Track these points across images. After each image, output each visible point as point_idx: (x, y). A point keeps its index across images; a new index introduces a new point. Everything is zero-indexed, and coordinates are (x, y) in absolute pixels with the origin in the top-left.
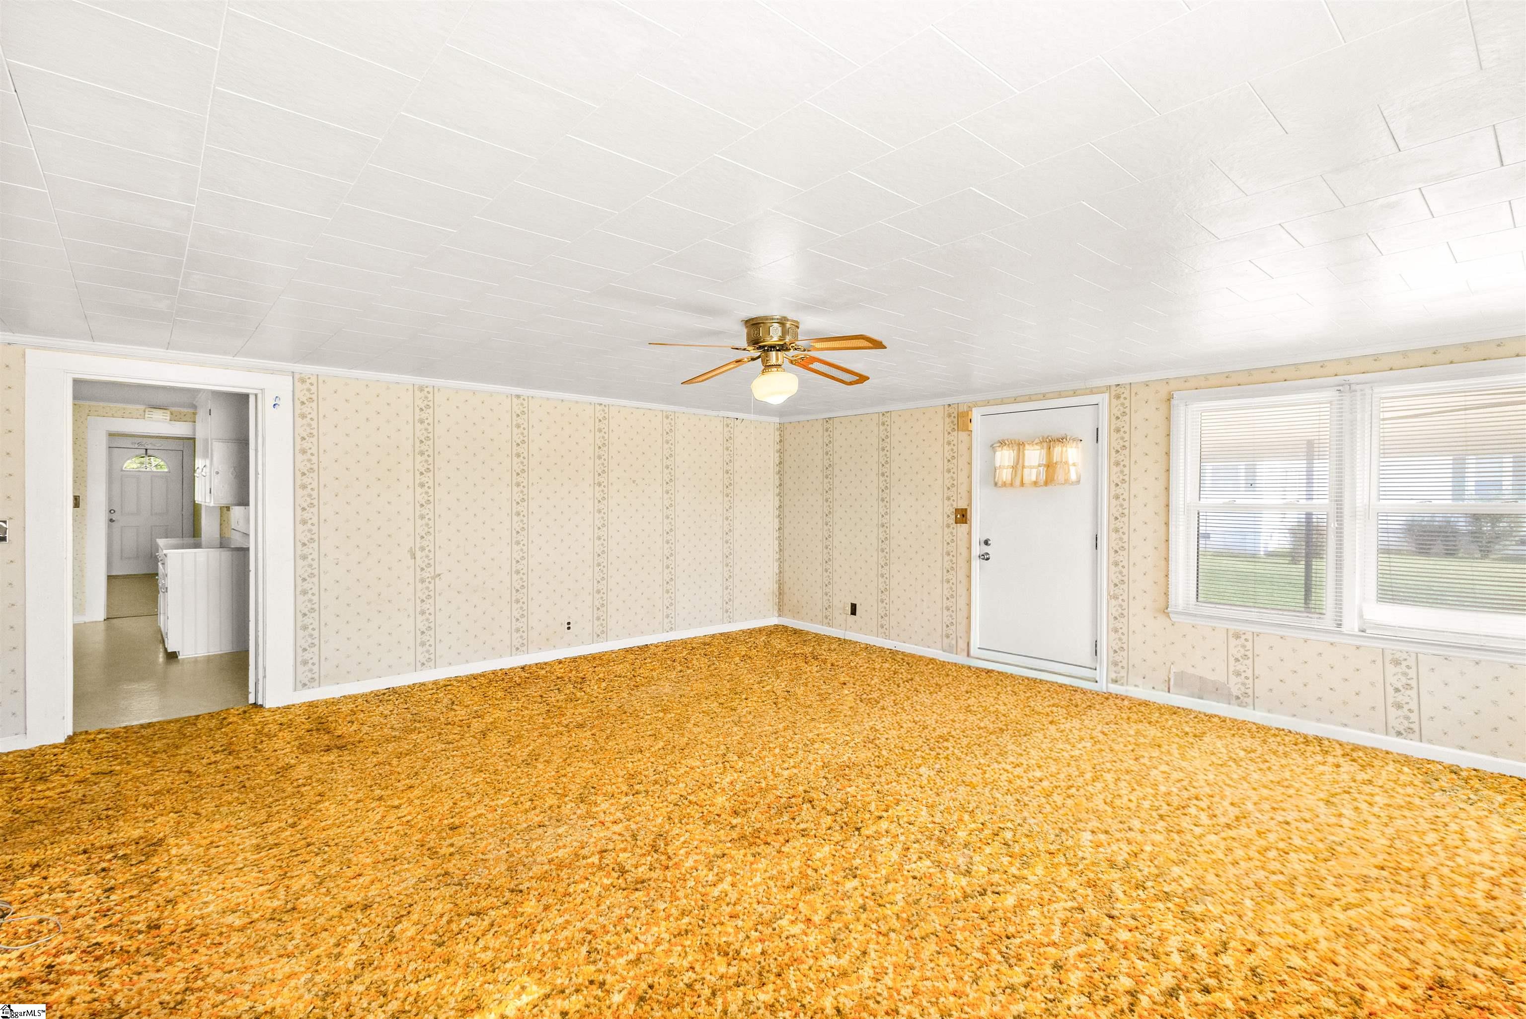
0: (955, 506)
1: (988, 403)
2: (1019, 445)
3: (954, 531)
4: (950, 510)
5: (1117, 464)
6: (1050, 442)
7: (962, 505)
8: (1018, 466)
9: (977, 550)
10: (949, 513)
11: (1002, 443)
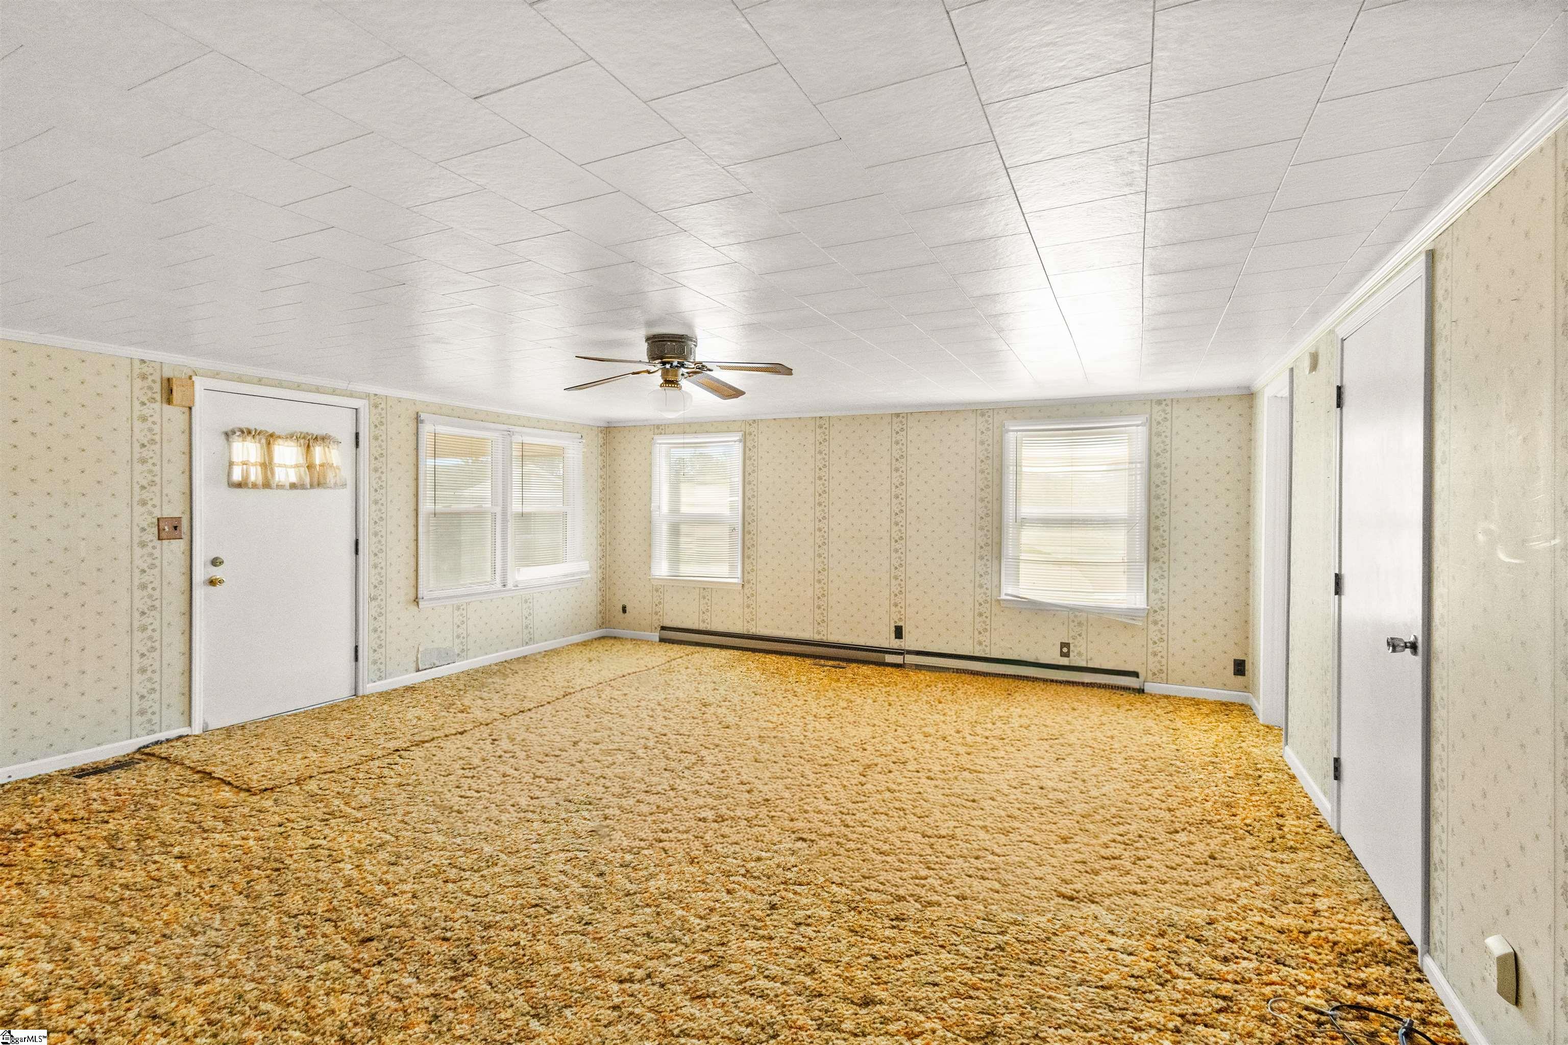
0: (157, 513)
1: (216, 375)
2: (270, 438)
3: (157, 553)
4: (145, 519)
5: (376, 470)
6: (309, 441)
7: (173, 510)
8: (267, 465)
9: (201, 573)
10: (145, 525)
11: (246, 433)
